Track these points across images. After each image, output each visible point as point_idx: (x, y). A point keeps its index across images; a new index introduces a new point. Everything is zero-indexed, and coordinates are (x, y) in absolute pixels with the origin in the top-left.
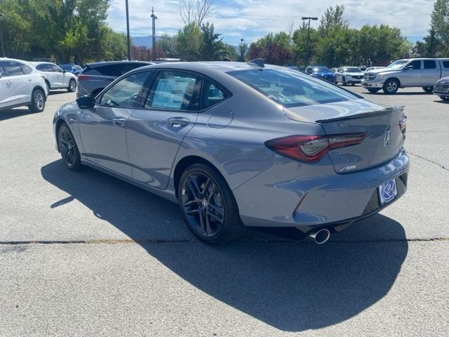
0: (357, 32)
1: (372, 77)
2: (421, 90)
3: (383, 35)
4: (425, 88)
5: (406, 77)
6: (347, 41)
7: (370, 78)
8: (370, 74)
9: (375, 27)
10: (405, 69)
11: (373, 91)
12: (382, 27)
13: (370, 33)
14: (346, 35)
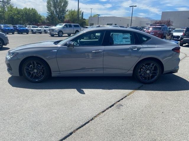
0: (22, 10)
1: (53, 30)
2: (67, 35)
3: (34, 13)
4: (68, 34)
5: (64, 30)
6: (18, 13)
7: (52, 31)
8: (52, 29)
9: (30, 9)
10: (63, 28)
11: (53, 36)
12: (32, 9)
13: (28, 11)
14: (18, 11)
